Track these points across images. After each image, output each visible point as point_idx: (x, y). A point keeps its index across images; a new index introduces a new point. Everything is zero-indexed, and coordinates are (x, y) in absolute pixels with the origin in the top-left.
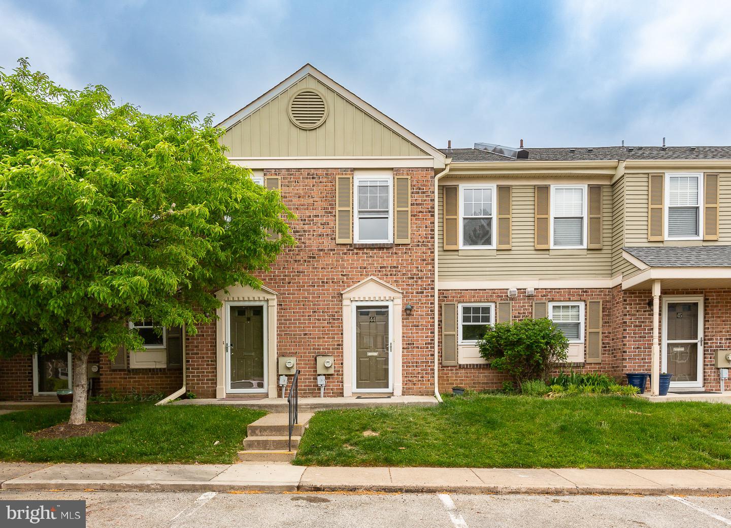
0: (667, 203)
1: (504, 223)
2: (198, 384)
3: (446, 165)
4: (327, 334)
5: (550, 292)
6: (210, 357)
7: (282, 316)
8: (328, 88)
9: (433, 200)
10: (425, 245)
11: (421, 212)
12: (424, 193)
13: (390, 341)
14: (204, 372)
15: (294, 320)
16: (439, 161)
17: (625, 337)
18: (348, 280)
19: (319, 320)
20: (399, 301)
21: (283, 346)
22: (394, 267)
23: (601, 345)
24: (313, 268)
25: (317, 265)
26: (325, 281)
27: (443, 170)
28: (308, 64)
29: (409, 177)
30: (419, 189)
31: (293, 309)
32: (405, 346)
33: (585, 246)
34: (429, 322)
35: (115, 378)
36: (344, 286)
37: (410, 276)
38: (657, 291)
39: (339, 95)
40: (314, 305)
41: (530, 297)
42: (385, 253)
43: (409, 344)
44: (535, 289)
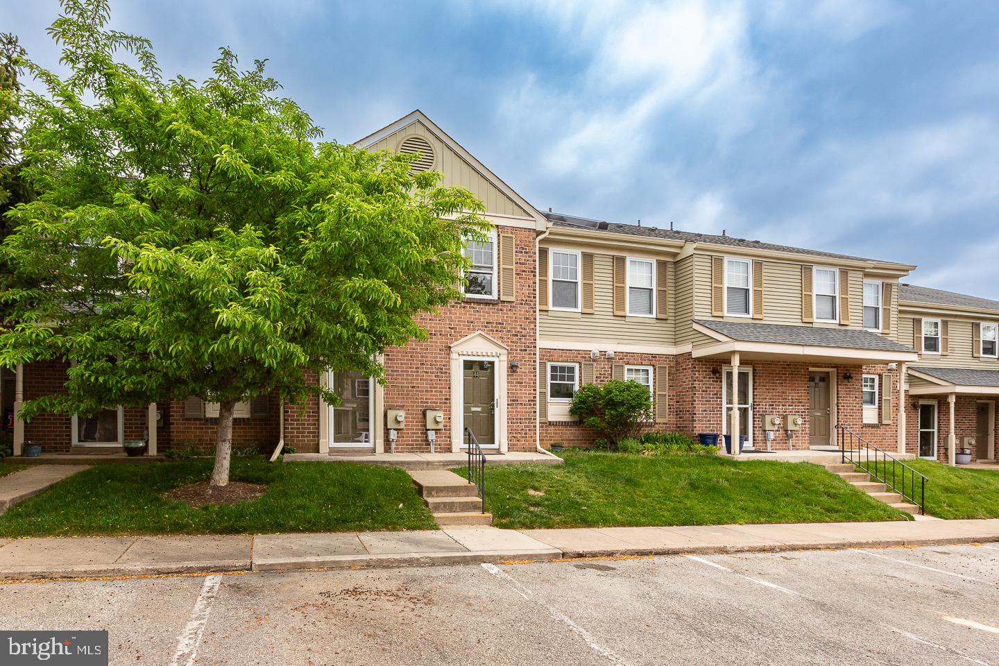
0: (726, 285)
1: (588, 288)
2: (298, 437)
3: (547, 228)
4: (435, 388)
5: (626, 356)
6: (311, 408)
7: (390, 367)
8: (437, 138)
9: (534, 261)
10: (528, 304)
11: (524, 271)
12: (527, 253)
13: (496, 397)
14: (304, 424)
15: (402, 371)
16: (541, 224)
17: (695, 401)
18: (456, 333)
19: (426, 372)
20: (504, 358)
21: (390, 398)
22: (500, 324)
23: (667, 407)
24: (421, 319)
25: (425, 316)
26: (433, 333)
27: (544, 232)
28: (418, 110)
29: (514, 236)
30: (522, 249)
31: (401, 360)
32: (510, 403)
33: (654, 316)
34: (532, 379)
35: (188, 428)
36: (452, 339)
37: (514, 333)
38: (736, 361)
39: (447, 146)
40: (422, 357)
41: (610, 359)
42: (491, 309)
43: (513, 401)
44: (615, 352)
